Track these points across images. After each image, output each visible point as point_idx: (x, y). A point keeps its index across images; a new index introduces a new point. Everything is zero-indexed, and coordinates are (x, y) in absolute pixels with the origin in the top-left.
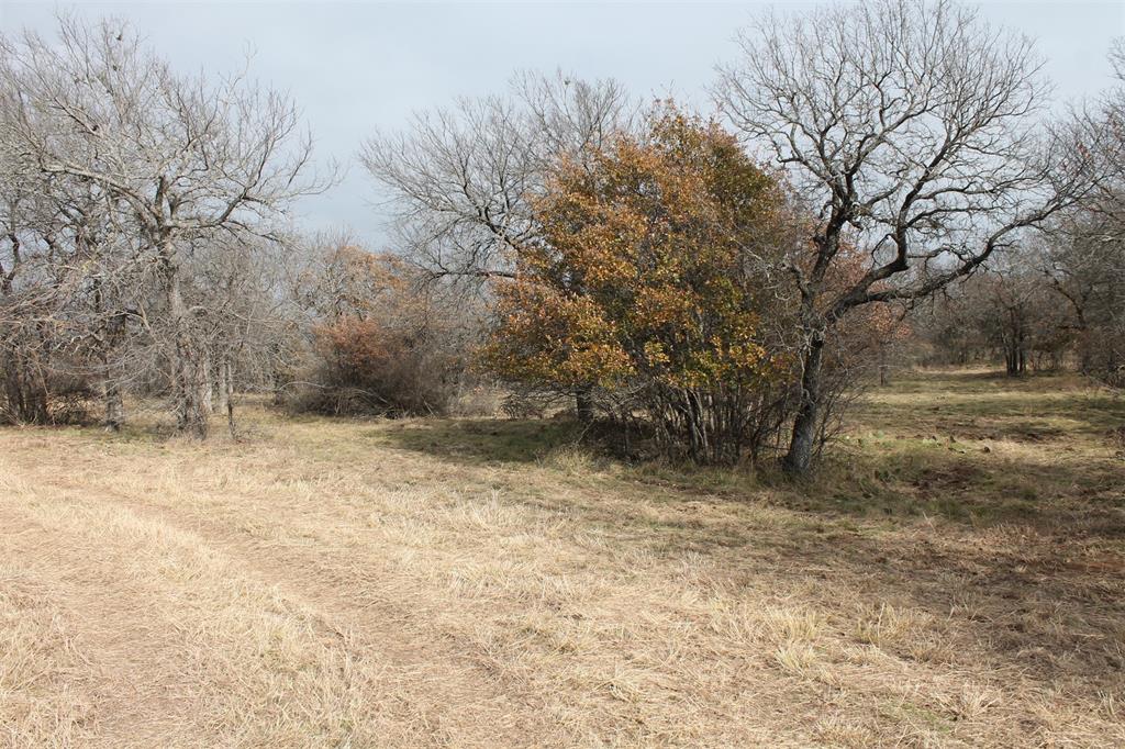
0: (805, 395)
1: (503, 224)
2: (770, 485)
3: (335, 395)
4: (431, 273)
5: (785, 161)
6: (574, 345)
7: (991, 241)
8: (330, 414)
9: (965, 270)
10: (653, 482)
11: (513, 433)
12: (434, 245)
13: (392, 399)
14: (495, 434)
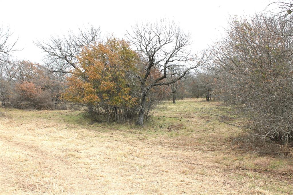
0: (141, 107)
1: (70, 60)
2: (132, 129)
3: (22, 103)
4: (50, 71)
5: (139, 51)
6: (86, 94)
7: (185, 72)
8: (20, 109)
9: (180, 79)
10: (104, 128)
11: (71, 115)
12: (51, 64)
13: (38, 105)
14: (66, 115)
